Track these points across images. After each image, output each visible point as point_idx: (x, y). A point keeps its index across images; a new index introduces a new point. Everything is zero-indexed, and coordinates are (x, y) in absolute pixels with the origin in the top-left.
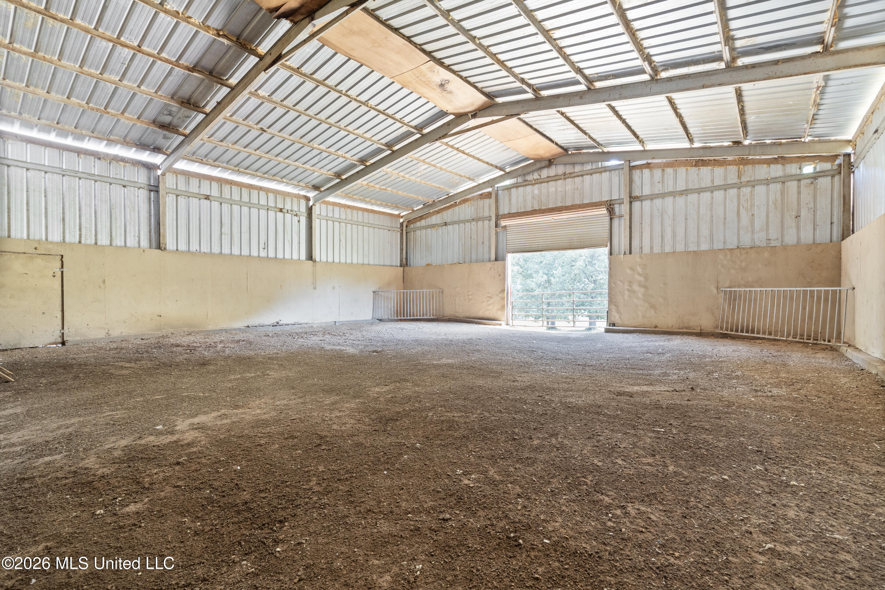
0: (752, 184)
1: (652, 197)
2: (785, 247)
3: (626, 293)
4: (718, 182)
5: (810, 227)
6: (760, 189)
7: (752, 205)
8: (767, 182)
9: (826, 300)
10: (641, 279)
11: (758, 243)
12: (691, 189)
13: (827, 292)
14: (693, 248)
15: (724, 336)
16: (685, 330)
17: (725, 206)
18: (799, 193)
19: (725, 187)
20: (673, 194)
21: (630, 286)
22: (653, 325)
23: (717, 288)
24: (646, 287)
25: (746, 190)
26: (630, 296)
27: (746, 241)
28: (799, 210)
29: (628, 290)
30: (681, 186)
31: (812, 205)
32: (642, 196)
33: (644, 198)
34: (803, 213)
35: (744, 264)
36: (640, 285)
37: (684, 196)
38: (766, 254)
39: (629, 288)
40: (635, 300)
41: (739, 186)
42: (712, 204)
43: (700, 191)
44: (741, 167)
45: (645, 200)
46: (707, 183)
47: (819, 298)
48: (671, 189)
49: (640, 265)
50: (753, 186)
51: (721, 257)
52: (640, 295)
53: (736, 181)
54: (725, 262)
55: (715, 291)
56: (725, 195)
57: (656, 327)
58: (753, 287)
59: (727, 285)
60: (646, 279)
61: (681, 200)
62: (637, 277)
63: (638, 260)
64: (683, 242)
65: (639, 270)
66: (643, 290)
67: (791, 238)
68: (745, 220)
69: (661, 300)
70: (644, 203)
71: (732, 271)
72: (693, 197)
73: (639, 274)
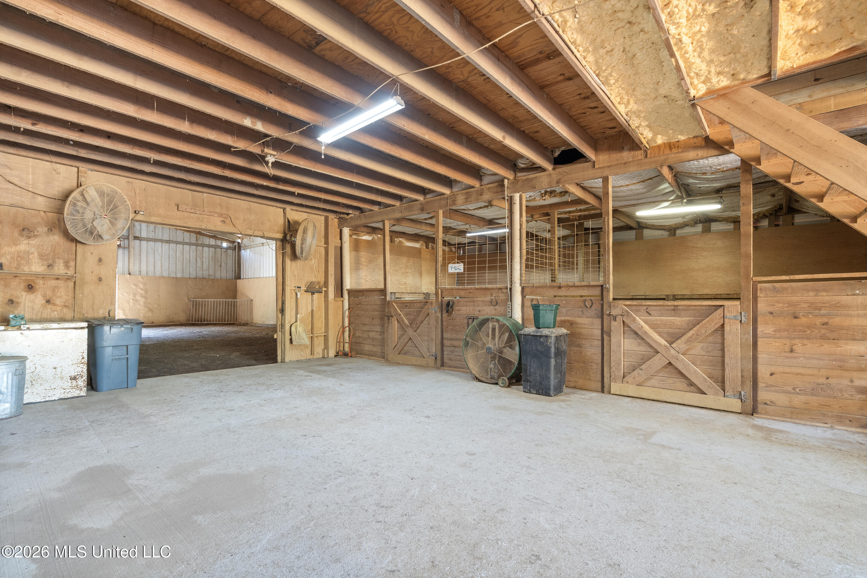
0: (203, 245)
1: (148, 240)
2: (218, 280)
3: (131, 301)
4: (187, 240)
5: (225, 271)
6: (206, 249)
7: (203, 257)
8: (209, 246)
9: (231, 305)
10: (143, 292)
11: (205, 276)
12: (172, 241)
13: (231, 301)
14: (173, 275)
15: (193, 325)
16: (171, 323)
17: (190, 254)
18: (221, 255)
19: (190, 244)
20: (162, 241)
21: (134, 297)
22: (151, 322)
23: (188, 299)
24: (146, 298)
25: (200, 248)
26: (134, 304)
27: (200, 274)
28: (221, 263)
29: (133, 299)
30: (166, 237)
31: (226, 262)
32: (141, 237)
33: (143, 239)
34: (223, 265)
35: (201, 287)
36: (142, 296)
37: (168, 244)
38: (210, 283)
39: (133, 298)
40: (138, 306)
41: (197, 245)
42: (183, 251)
43: (177, 243)
44: (198, 235)
45: (143, 240)
46: (180, 239)
47: (228, 304)
48: (160, 238)
49: (141, 283)
50: (203, 247)
51: (190, 282)
52: (142, 303)
53: (195, 242)
54: (192, 285)
55: (187, 300)
56: (190, 248)
57: (153, 323)
58: (204, 299)
59: (193, 298)
60: (146, 292)
61: (166, 246)
62: (139, 290)
63: (140, 279)
64: (168, 272)
65: (141, 286)
66: (143, 299)
67: (218, 276)
68: (199, 264)
69: (156, 306)
70: (142, 242)
71: (195, 290)
72: (173, 246)
73: (141, 289)
